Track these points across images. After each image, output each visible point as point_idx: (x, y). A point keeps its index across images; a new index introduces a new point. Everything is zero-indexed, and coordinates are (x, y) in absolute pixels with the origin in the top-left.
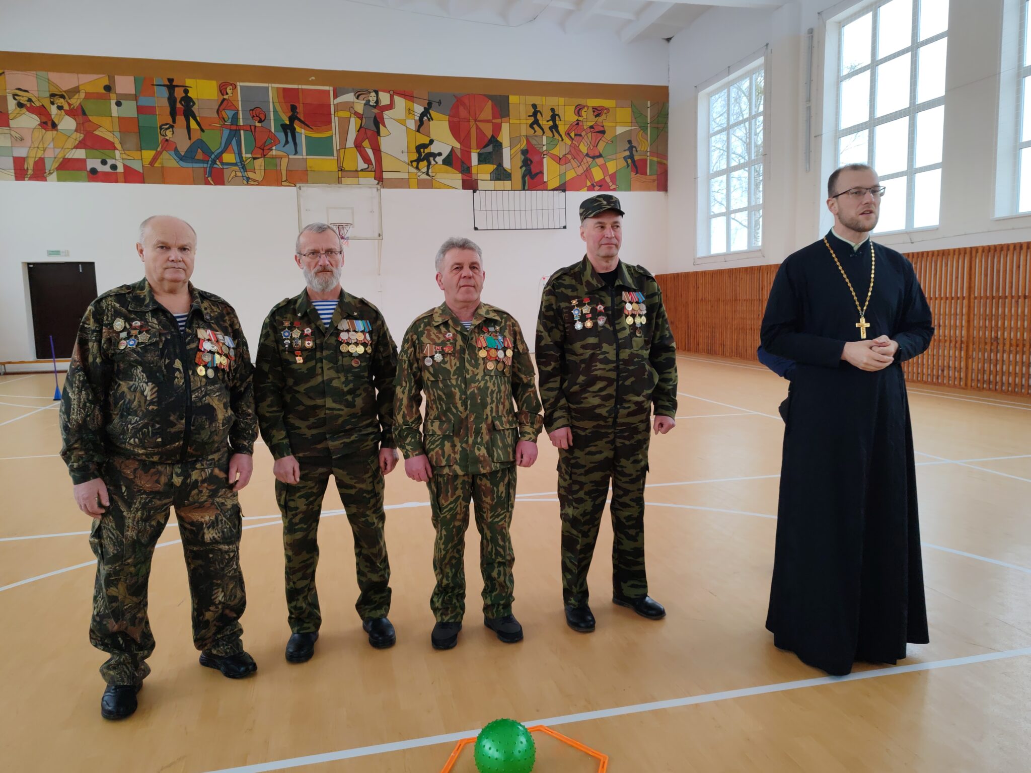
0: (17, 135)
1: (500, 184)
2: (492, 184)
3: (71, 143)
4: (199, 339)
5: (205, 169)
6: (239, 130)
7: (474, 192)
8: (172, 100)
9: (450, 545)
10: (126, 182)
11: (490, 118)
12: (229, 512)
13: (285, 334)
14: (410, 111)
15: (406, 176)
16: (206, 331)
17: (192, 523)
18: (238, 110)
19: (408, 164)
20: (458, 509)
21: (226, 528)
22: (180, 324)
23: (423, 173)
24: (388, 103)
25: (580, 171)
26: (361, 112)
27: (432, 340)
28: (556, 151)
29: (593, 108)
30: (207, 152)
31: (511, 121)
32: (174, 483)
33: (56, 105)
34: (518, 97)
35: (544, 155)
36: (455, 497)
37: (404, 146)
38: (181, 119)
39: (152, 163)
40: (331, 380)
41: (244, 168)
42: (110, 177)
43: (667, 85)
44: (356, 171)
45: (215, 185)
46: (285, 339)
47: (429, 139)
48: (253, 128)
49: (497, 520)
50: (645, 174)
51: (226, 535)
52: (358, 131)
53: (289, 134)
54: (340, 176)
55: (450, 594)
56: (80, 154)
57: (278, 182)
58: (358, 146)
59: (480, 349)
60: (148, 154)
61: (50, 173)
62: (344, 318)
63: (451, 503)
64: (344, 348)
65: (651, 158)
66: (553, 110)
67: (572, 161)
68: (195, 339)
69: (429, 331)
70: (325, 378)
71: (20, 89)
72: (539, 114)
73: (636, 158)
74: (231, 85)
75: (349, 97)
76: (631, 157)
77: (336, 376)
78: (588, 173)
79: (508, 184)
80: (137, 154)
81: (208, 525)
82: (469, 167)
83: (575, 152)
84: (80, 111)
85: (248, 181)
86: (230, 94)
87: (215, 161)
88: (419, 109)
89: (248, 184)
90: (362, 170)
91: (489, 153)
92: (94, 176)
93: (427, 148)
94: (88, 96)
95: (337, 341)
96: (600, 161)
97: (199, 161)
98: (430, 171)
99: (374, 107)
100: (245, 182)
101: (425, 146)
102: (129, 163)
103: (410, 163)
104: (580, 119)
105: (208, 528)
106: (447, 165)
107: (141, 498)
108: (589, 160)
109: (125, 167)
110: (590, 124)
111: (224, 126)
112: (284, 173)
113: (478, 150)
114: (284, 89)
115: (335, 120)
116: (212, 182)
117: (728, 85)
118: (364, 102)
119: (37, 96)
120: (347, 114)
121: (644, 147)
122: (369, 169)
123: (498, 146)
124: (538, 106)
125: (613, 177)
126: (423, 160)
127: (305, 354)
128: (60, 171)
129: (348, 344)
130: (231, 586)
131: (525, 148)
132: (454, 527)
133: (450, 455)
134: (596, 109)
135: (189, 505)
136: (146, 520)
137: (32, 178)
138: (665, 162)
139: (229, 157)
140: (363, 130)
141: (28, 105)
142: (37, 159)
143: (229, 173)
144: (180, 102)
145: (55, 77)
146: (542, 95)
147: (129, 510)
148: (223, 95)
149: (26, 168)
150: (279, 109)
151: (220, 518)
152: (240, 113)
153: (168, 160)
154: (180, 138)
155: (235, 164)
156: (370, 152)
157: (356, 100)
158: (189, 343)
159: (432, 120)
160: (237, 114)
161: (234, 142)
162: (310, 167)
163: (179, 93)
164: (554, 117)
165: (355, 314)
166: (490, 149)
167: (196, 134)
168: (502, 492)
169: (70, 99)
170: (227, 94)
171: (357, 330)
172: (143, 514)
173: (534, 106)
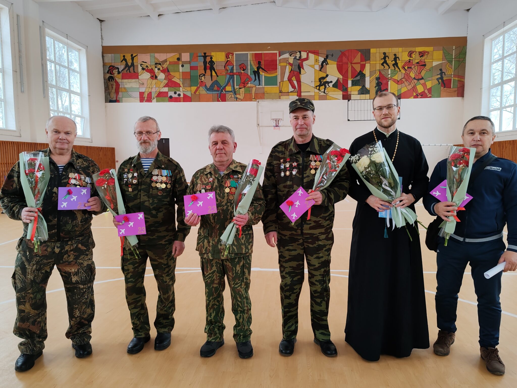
0: (141, 82)
1: (363, 96)
2: (359, 97)
3: (162, 85)
4: (69, 178)
5: (218, 94)
6: (234, 75)
7: (349, 101)
8: (205, 63)
9: (211, 298)
10: (184, 101)
11: (360, 61)
12: (85, 268)
13: (125, 176)
14: (316, 61)
15: (313, 94)
16: (75, 174)
17: (65, 272)
18: (234, 66)
19: (315, 88)
20: (215, 277)
21: (83, 276)
22: (60, 170)
23: (322, 92)
24: (306, 57)
25: (410, 87)
26: (292, 63)
27: (202, 181)
28: (396, 77)
29: (419, 52)
30: (219, 86)
31: (371, 62)
32: (55, 251)
33: (157, 68)
34: (375, 49)
35: (389, 79)
36: (212, 271)
37: (313, 79)
38: (208, 71)
39: (195, 92)
40: (144, 202)
41: (235, 93)
42: (177, 100)
43: (465, 36)
44: (288, 92)
45: (222, 101)
46: (125, 178)
47: (326, 74)
48: (240, 73)
49: (236, 286)
50: (450, 87)
51: (83, 280)
52: (290, 72)
53: (257, 76)
54: (280, 95)
55: (213, 325)
56: (166, 89)
57: (250, 100)
58: (290, 80)
59: (226, 187)
60: (194, 88)
61: (154, 99)
62: (156, 168)
63: (210, 274)
64: (153, 185)
65: (454, 78)
66: (395, 55)
67: (405, 82)
68: (68, 178)
69: (202, 177)
70: (141, 200)
71: (143, 62)
72: (387, 57)
73: (444, 79)
74: (231, 53)
75: (286, 56)
76: (442, 78)
77: (148, 200)
78: (414, 88)
79: (368, 96)
80: (189, 89)
81: (73, 274)
82: (347, 88)
83: (407, 77)
84: (167, 71)
85: (237, 99)
86: (231, 58)
87: (222, 90)
88: (321, 59)
89: (236, 101)
90: (291, 92)
91: (358, 80)
92: (171, 99)
93: (324, 79)
94: (171, 63)
95: (151, 180)
96: (422, 81)
97: (215, 91)
98: (326, 91)
99: (298, 60)
100: (235, 100)
101: (323, 78)
102: (185, 93)
103: (315, 87)
104: (411, 59)
105: (74, 275)
106: (335, 87)
107: (37, 259)
108: (415, 81)
109: (184, 95)
110: (417, 61)
111: (227, 73)
112: (253, 94)
113: (352, 79)
114: (255, 54)
115: (279, 67)
116: (220, 100)
117: (503, 33)
118: (294, 57)
119: (150, 64)
120: (285, 64)
121: (450, 72)
122: (294, 91)
123: (363, 76)
124: (386, 53)
125: (430, 90)
126: (322, 85)
127: (133, 186)
128: (158, 98)
129: (156, 182)
130: (84, 307)
131: (378, 77)
132: (213, 287)
133: (207, 247)
134: (421, 53)
135: (63, 263)
136: (38, 270)
137: (146, 101)
138: (463, 80)
139: (229, 88)
140: (292, 72)
141: (146, 69)
142: (149, 92)
143: (228, 96)
144: (209, 63)
145: (157, 55)
146: (389, 47)
147: (29, 265)
148: (227, 59)
149: (144, 97)
150: (252, 64)
151: (80, 271)
152: (235, 66)
153: (202, 91)
154: (208, 81)
155: (231, 91)
156: (295, 83)
157: (290, 57)
158: (63, 180)
159: (328, 64)
160: (233, 67)
161: (231, 81)
162: (266, 91)
163: (208, 59)
164: (396, 58)
165: (163, 166)
166: (358, 78)
167: (215, 78)
168: (238, 271)
169: (163, 65)
170: (229, 58)
171: (163, 175)
172: (37, 267)
173: (384, 53)
